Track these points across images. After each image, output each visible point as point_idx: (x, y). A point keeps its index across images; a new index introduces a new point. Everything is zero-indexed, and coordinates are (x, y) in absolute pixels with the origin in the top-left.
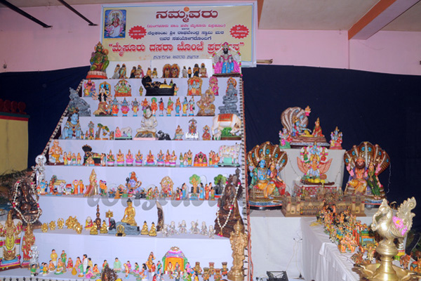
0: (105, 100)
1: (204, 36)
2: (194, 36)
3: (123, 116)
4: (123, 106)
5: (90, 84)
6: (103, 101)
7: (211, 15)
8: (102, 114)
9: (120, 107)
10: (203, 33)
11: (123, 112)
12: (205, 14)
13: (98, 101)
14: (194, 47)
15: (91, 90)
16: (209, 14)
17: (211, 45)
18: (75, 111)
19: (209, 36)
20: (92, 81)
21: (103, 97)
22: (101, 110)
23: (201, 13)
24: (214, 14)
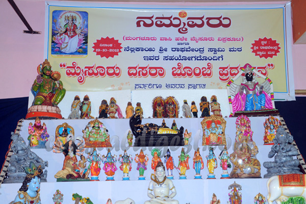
0: (75, 153)
1: (211, 54)
2: (198, 54)
3: (107, 180)
4: (106, 163)
5: (38, 127)
6: (71, 154)
7: (220, 24)
8: (70, 178)
9: (102, 166)
10: (210, 50)
11: (107, 173)
12: (212, 22)
13: (62, 155)
14: (197, 72)
15: (42, 136)
16: (217, 22)
17: (224, 68)
18: (36, 173)
19: (219, 54)
20: (42, 121)
21: (71, 149)
22: (69, 171)
23: (205, 21)
24: (226, 22)
